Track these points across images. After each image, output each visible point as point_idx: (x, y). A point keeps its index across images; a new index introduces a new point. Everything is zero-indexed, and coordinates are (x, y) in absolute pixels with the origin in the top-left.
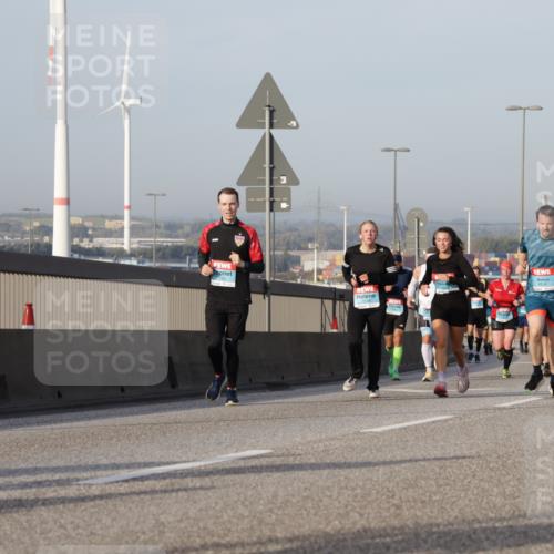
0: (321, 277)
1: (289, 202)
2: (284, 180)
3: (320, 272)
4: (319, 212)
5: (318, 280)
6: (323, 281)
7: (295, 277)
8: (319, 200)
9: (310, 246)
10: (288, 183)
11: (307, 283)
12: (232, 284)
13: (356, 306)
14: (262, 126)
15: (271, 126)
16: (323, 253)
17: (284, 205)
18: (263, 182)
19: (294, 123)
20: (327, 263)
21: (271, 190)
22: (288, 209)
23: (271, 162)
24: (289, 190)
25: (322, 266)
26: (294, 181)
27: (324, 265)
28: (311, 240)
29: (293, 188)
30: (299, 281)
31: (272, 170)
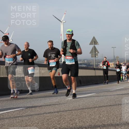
1: (98, 56)
2: (97, 52)
7: (99, 67)
9: (101, 62)
11: (101, 68)
12: (106, 68)
14: (93, 44)
15: (95, 44)
17: (97, 56)
18: (94, 53)
19: (98, 44)
22: (98, 57)
23: (95, 50)
26: (98, 53)
28: (101, 61)
29: (98, 54)
30: (100, 68)
31: (95, 51)
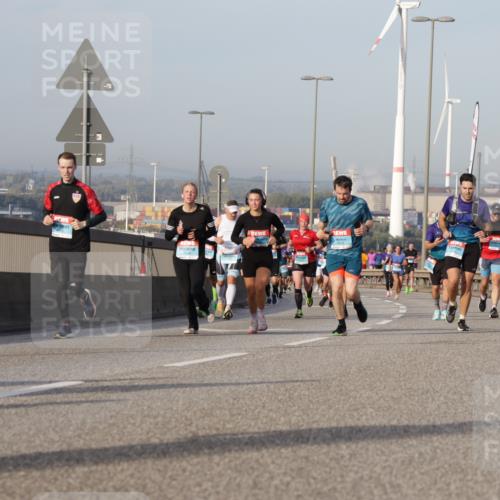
0: (132, 226)
1: (103, 157)
2: (99, 137)
3: (131, 221)
4: (132, 168)
5: (129, 229)
6: (133, 230)
7: (108, 226)
8: (132, 156)
9: (122, 197)
10: (103, 140)
11: (120, 231)
12: (69, 235)
13: (178, 256)
14: (80, 87)
15: (89, 87)
16: (135, 204)
17: (99, 160)
18: (80, 139)
19: (109, 86)
20: (138, 214)
21: (88, 146)
22: (103, 164)
23: (88, 120)
24: (104, 147)
25: (133, 217)
26: (108, 138)
27: (135, 215)
28: (124, 192)
29: (107, 144)
30: (112, 229)
31: (88, 127)
